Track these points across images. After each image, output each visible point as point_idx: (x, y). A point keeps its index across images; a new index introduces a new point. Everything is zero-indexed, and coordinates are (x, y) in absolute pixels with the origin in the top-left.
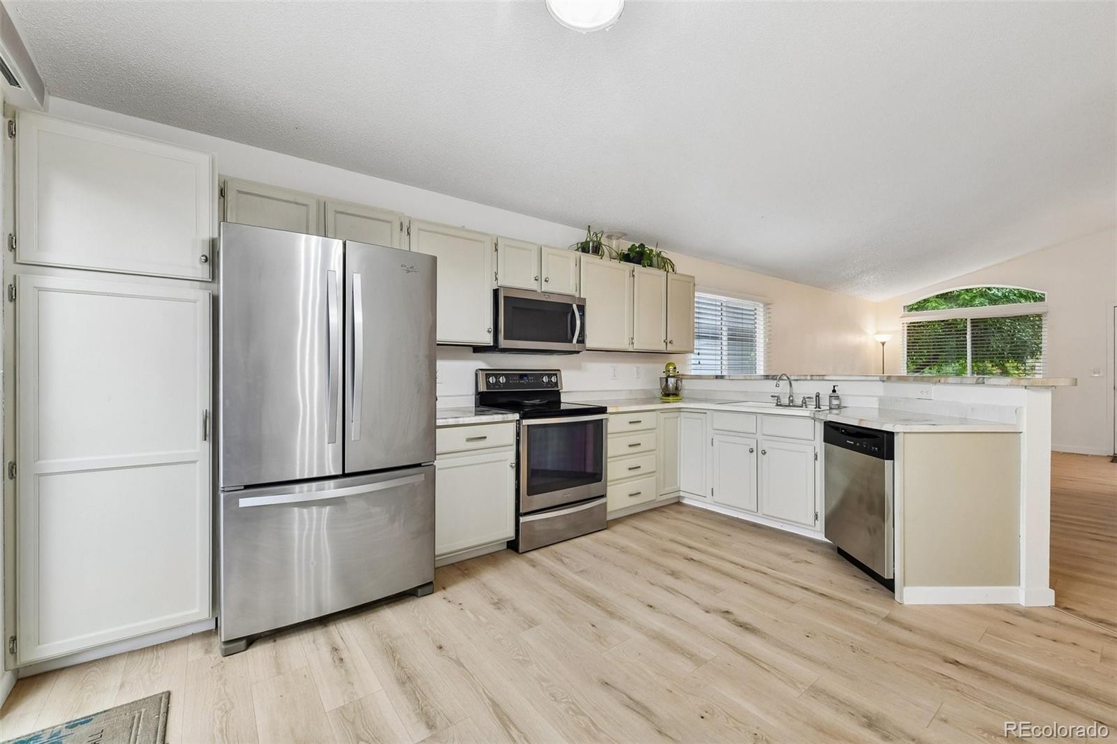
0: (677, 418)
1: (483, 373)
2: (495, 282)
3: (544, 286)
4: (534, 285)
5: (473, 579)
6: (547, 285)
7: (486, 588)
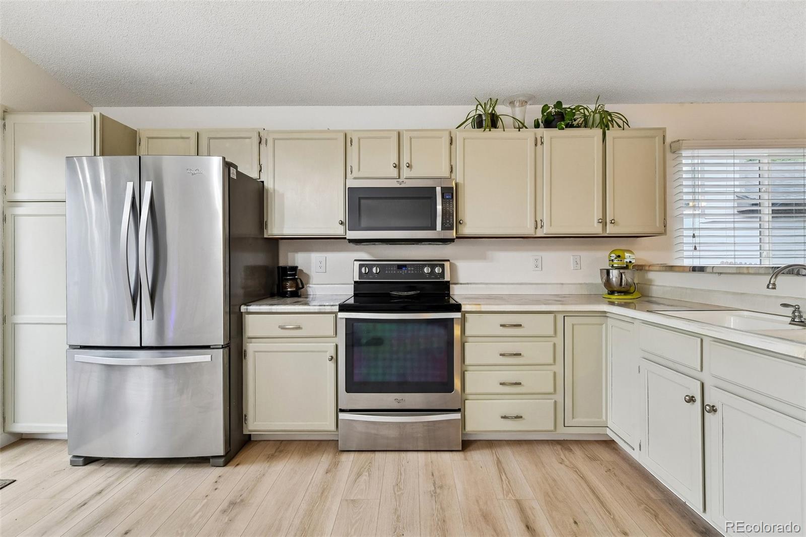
0: (602, 324)
1: (357, 263)
2: (350, 175)
3: (406, 172)
4: (394, 173)
5: (268, 465)
6: (410, 171)
7: (259, 479)
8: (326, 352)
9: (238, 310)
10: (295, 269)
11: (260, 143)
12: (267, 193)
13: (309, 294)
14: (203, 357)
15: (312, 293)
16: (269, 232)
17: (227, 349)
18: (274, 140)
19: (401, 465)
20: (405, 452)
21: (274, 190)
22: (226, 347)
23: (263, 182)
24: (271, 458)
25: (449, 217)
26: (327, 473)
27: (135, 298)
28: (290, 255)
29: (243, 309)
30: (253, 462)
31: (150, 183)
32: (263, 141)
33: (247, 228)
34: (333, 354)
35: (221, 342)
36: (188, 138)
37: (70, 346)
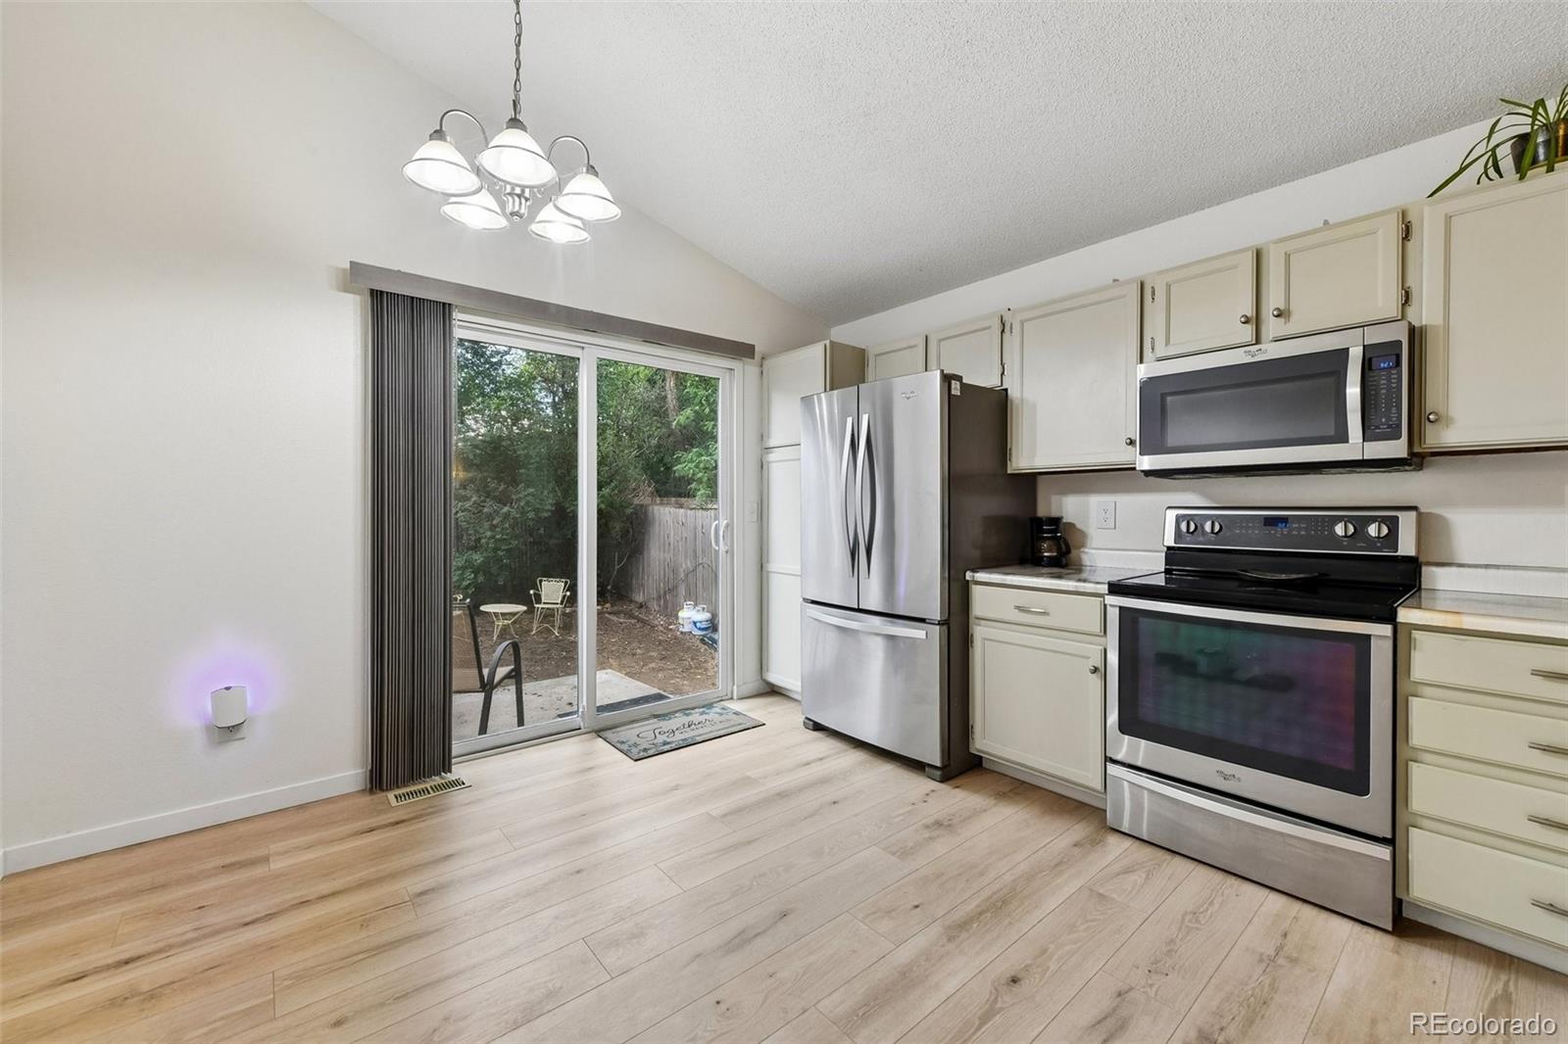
1: (1171, 515)
2: (1151, 355)
3: (1272, 327)
4: (1247, 333)
5: (993, 802)
6: (1285, 323)
7: (976, 813)
8: (1088, 658)
9: (962, 577)
10: (1056, 521)
11: (1003, 331)
12: (1012, 405)
13: (1084, 564)
14: (917, 633)
15: (1088, 564)
16: (1014, 465)
17: (945, 628)
18: (1022, 323)
19: (1220, 893)
20: (1240, 880)
21: (1022, 400)
22: (943, 624)
23: (1006, 390)
24: (1001, 796)
25: (1389, 410)
26: (1075, 845)
27: (854, 553)
28: (1054, 498)
29: (969, 575)
30: (976, 792)
31: (867, 415)
32: (1007, 329)
33: (978, 460)
34: (1099, 664)
35: (937, 617)
36: (915, 346)
37: (804, 599)
